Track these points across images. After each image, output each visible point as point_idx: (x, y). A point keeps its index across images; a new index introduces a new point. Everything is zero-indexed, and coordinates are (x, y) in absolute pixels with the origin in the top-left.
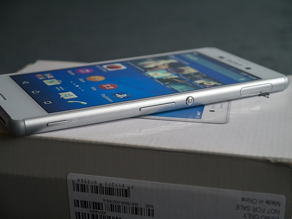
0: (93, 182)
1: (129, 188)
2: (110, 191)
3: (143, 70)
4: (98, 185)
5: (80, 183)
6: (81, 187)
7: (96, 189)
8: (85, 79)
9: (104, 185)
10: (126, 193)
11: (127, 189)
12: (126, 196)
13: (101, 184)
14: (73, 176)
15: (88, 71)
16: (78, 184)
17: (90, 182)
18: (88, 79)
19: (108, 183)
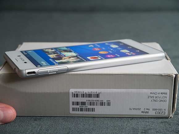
0: (82, 92)
1: (99, 93)
2: (90, 95)
3: (78, 56)
4: (84, 93)
5: (76, 93)
6: (76, 95)
7: (83, 95)
8: (109, 52)
9: (87, 93)
10: (98, 96)
11: (98, 94)
12: (98, 97)
13: (86, 93)
14: (72, 90)
15: (109, 56)
16: (75, 94)
17: (81, 92)
18: (108, 53)
19: (89, 92)
